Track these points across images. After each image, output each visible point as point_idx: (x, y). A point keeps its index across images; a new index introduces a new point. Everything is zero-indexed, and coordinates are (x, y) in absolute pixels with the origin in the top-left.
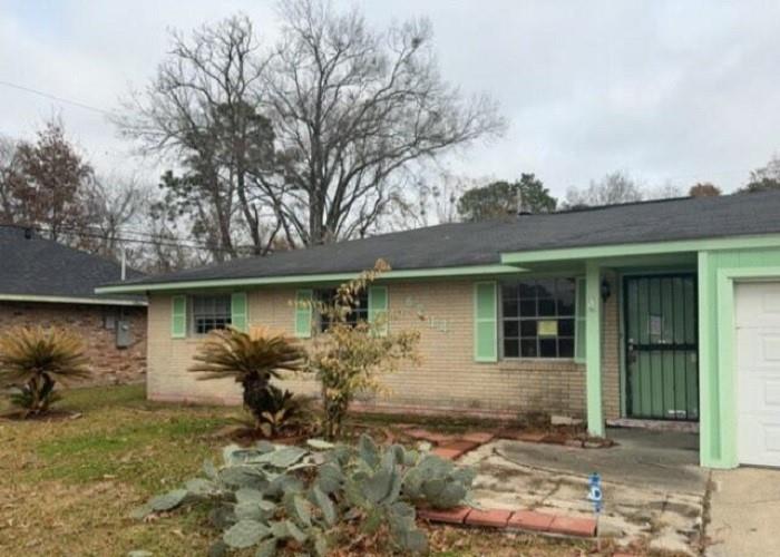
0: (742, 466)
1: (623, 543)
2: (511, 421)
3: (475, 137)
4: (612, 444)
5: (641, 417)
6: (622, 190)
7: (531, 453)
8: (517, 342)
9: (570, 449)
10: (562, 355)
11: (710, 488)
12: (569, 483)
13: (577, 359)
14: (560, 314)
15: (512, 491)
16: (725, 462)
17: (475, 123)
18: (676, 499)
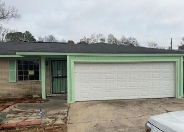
2: (21, 98)
5: (55, 93)
9: (37, 103)
12: (36, 112)
14: (35, 69)
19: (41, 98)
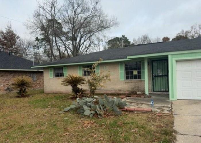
0: (178, 100)
1: (157, 112)
2: (128, 94)
3: (112, 27)
4: (151, 97)
5: (156, 91)
6: (146, 39)
7: (134, 99)
8: (129, 76)
9: (142, 98)
10: (139, 78)
11: (172, 103)
12: (144, 104)
13: (142, 79)
14: (138, 69)
15: (133, 105)
16: (174, 99)
17: (111, 23)
18: (166, 105)
19: (145, 94)
